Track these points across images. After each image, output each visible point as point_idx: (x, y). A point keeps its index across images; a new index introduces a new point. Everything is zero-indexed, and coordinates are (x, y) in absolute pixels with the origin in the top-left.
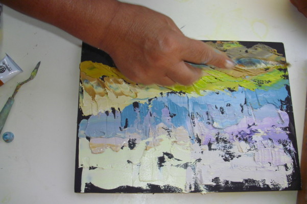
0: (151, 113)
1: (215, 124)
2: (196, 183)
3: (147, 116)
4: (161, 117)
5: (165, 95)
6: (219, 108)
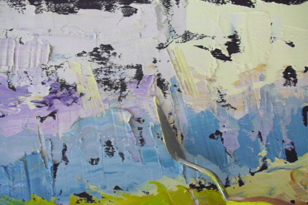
0: (259, 139)
1: (126, 117)
2: (167, 7)
3: (268, 133)
4: (240, 132)
5: (234, 180)
6: (116, 153)
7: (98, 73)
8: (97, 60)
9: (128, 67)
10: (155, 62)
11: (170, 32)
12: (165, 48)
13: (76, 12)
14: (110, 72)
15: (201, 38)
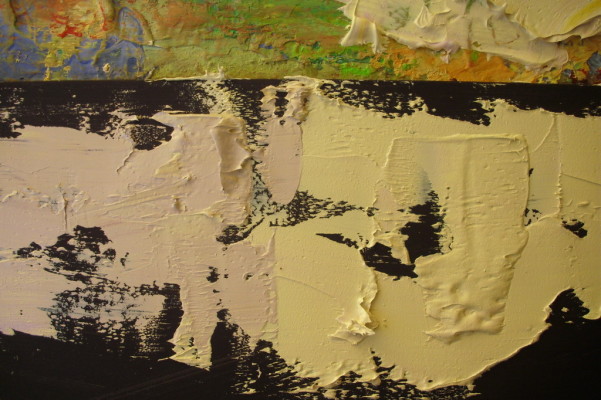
7: (70, 304)
8: (66, 268)
9: (144, 290)
10: (213, 277)
11: (258, 194)
12: (241, 239)
13: (16, 135)
14: (98, 302)
15: (337, 214)
